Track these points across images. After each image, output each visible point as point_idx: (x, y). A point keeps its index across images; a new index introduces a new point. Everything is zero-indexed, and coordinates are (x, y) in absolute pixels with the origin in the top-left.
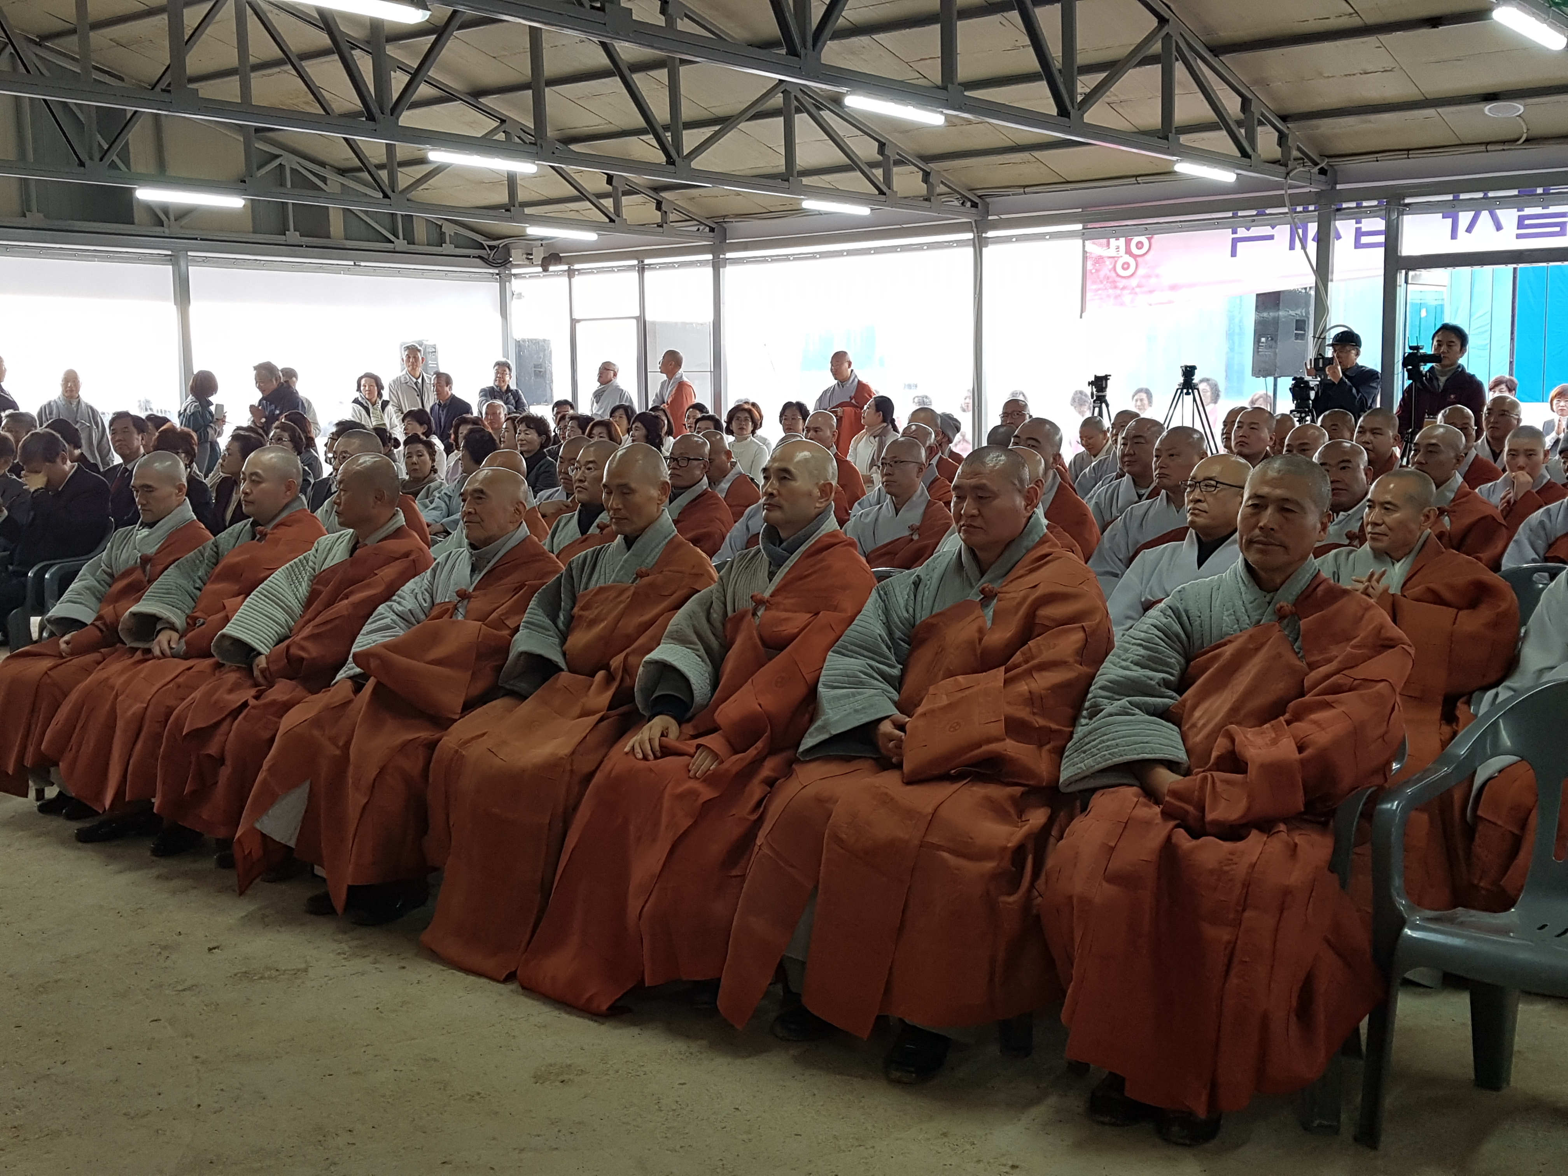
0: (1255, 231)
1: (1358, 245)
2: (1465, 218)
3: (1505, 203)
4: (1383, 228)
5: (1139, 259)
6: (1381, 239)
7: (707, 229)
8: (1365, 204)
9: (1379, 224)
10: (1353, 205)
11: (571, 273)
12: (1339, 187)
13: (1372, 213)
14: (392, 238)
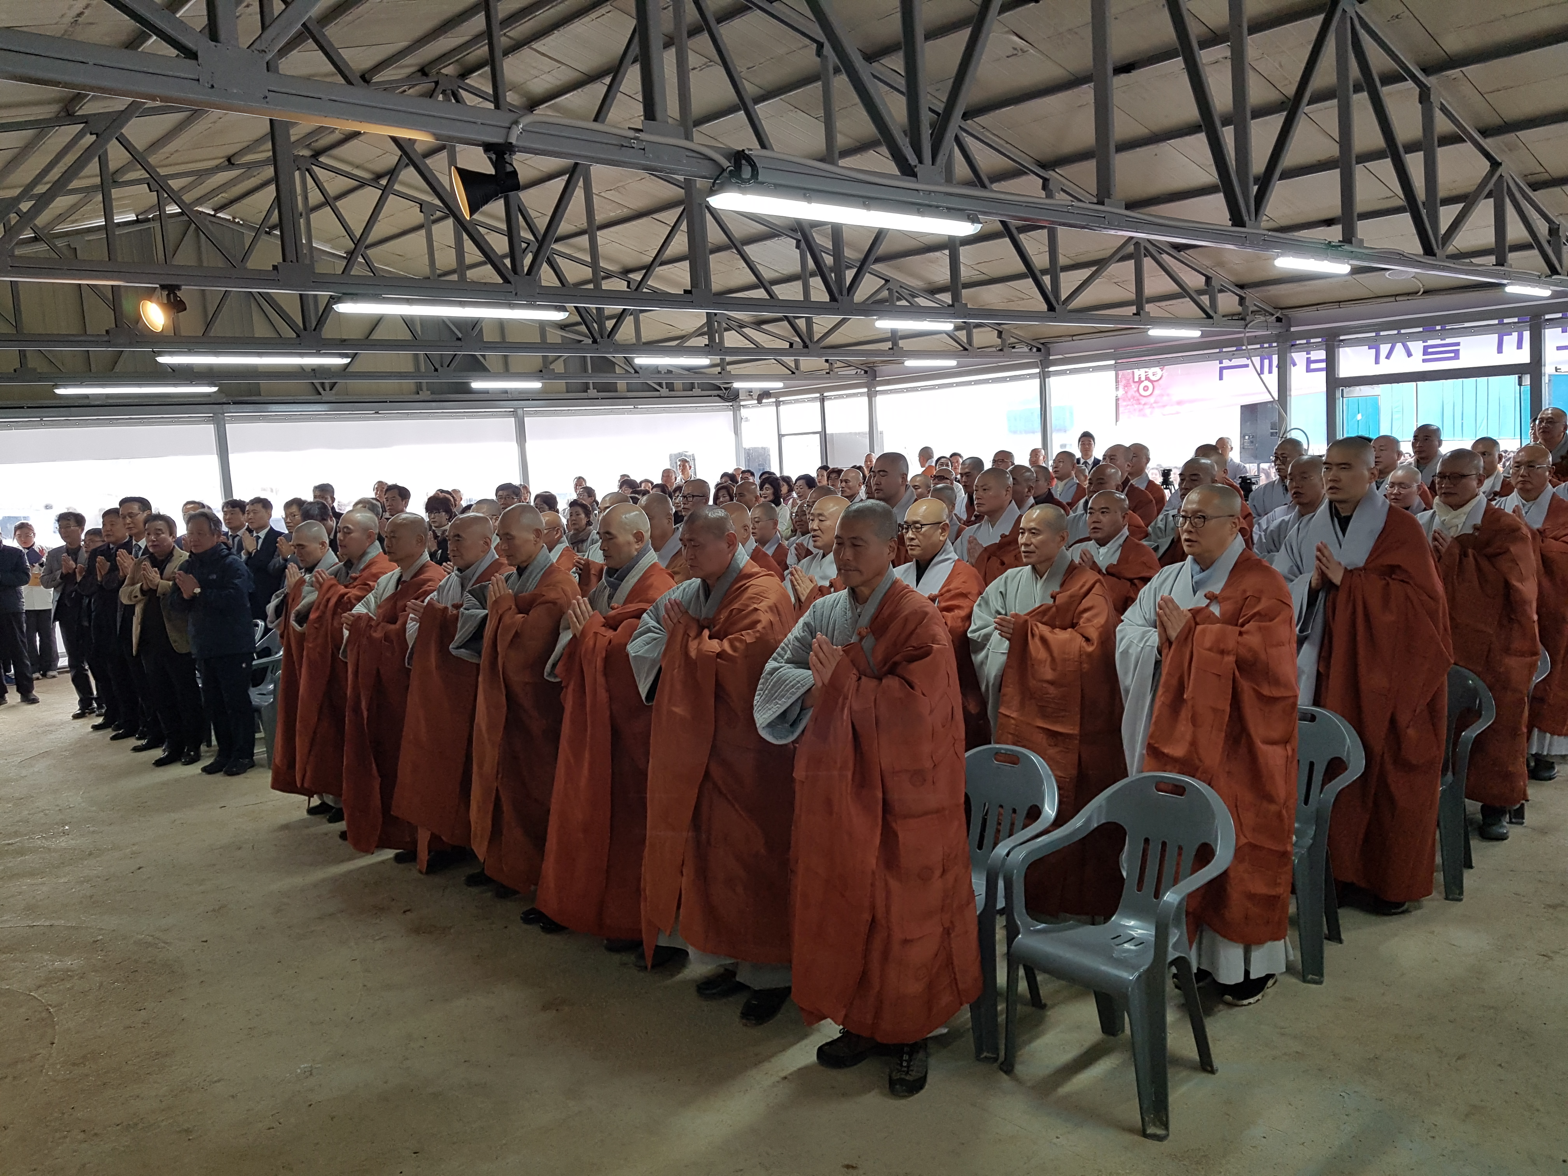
0: (1235, 362)
1: (1309, 370)
2: (1385, 348)
3: (1413, 337)
4: (1324, 357)
5: (1155, 384)
6: (1323, 365)
7: (863, 372)
8: (1312, 341)
9: (1321, 354)
10: (1305, 341)
11: (778, 404)
12: (1292, 329)
13: (1317, 347)
14: (658, 388)
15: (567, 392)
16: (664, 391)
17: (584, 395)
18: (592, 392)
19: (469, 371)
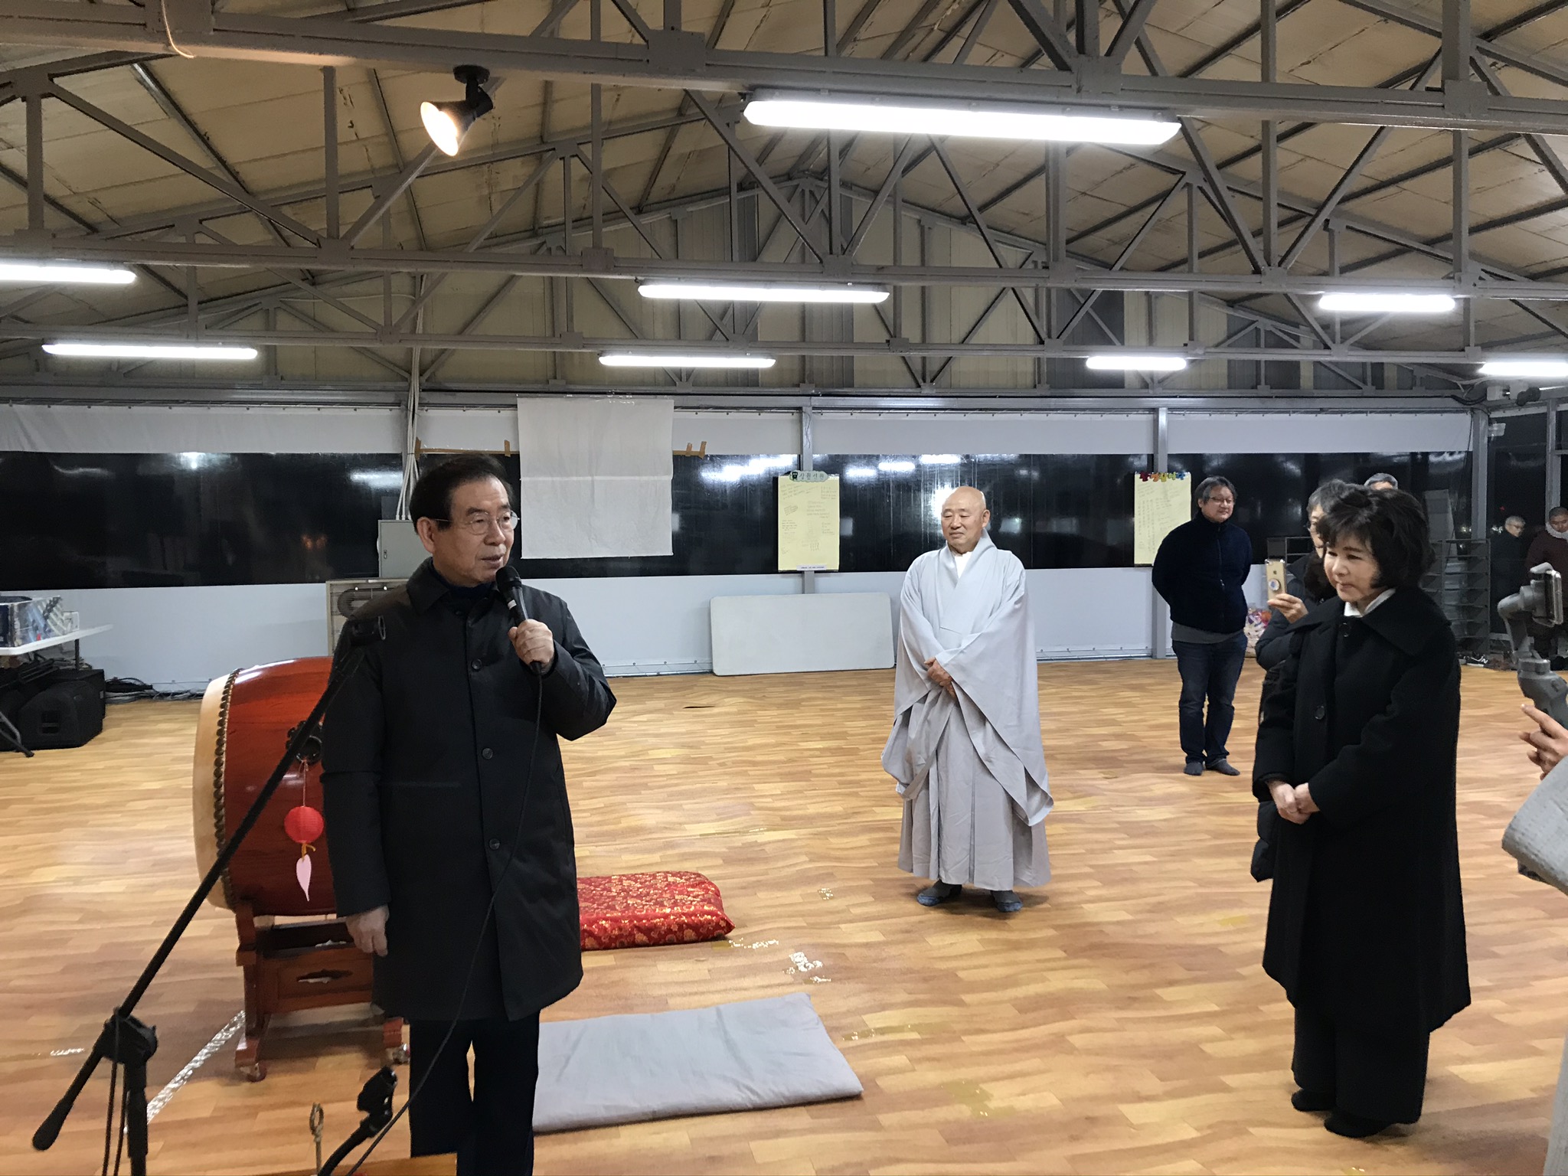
11: (1551, 407)
14: (1360, 384)
15: (1230, 388)
16: (1369, 389)
17: (1253, 392)
18: (1263, 389)
19: (1083, 343)
